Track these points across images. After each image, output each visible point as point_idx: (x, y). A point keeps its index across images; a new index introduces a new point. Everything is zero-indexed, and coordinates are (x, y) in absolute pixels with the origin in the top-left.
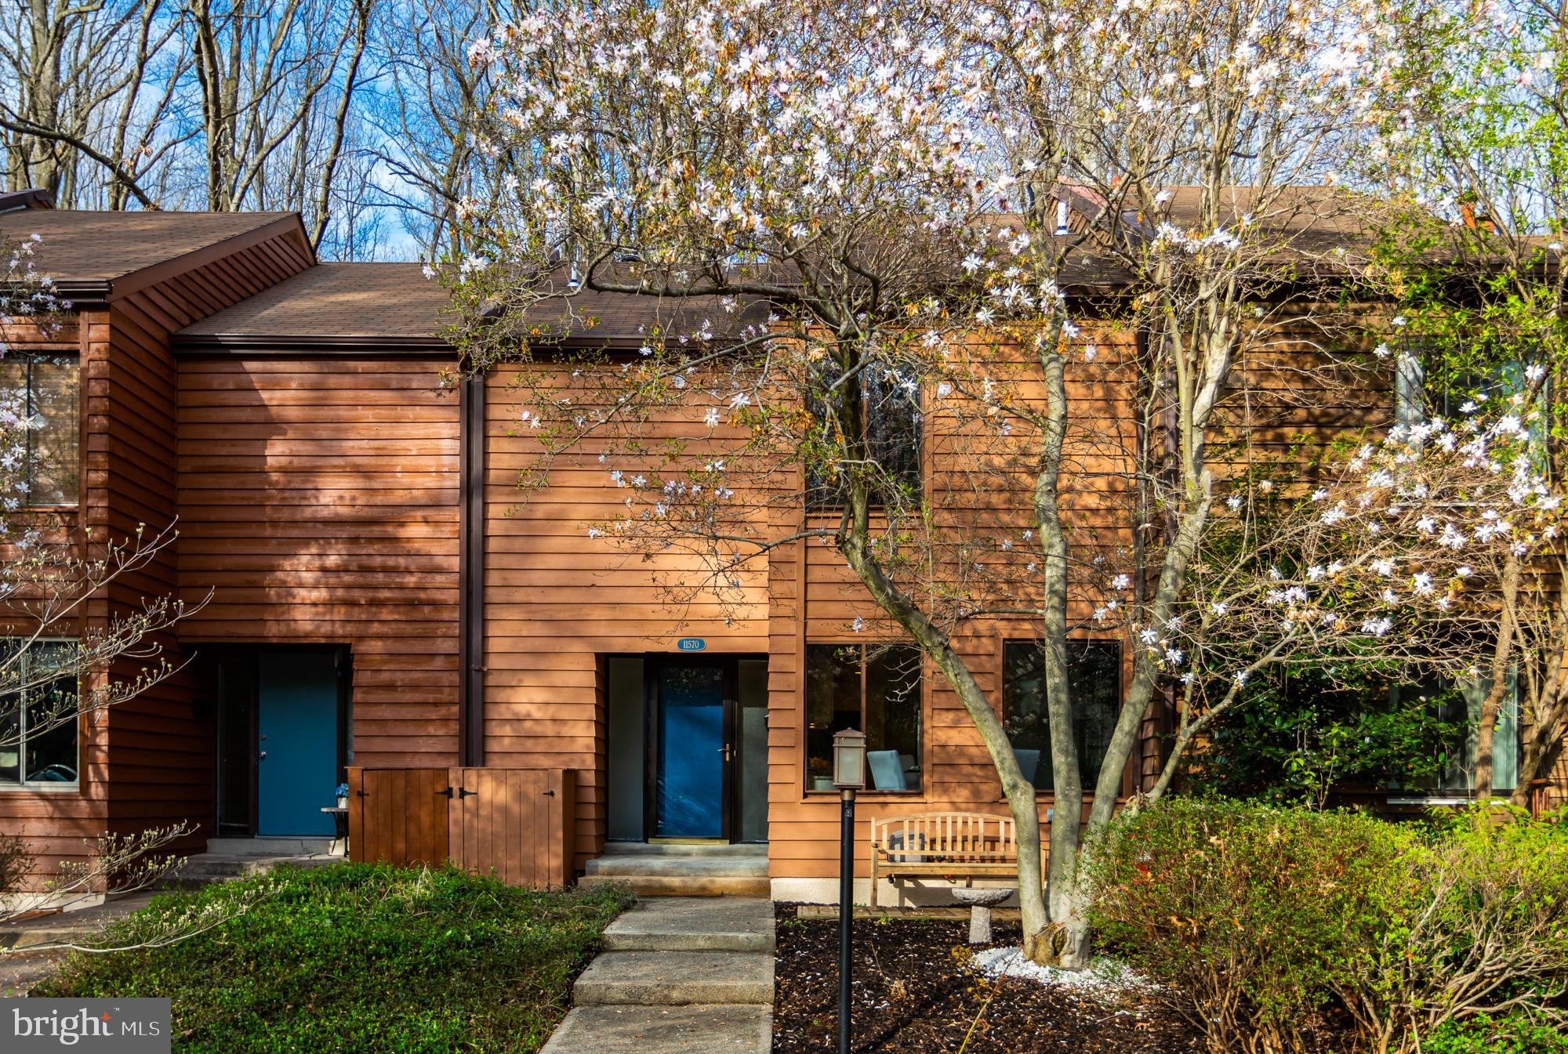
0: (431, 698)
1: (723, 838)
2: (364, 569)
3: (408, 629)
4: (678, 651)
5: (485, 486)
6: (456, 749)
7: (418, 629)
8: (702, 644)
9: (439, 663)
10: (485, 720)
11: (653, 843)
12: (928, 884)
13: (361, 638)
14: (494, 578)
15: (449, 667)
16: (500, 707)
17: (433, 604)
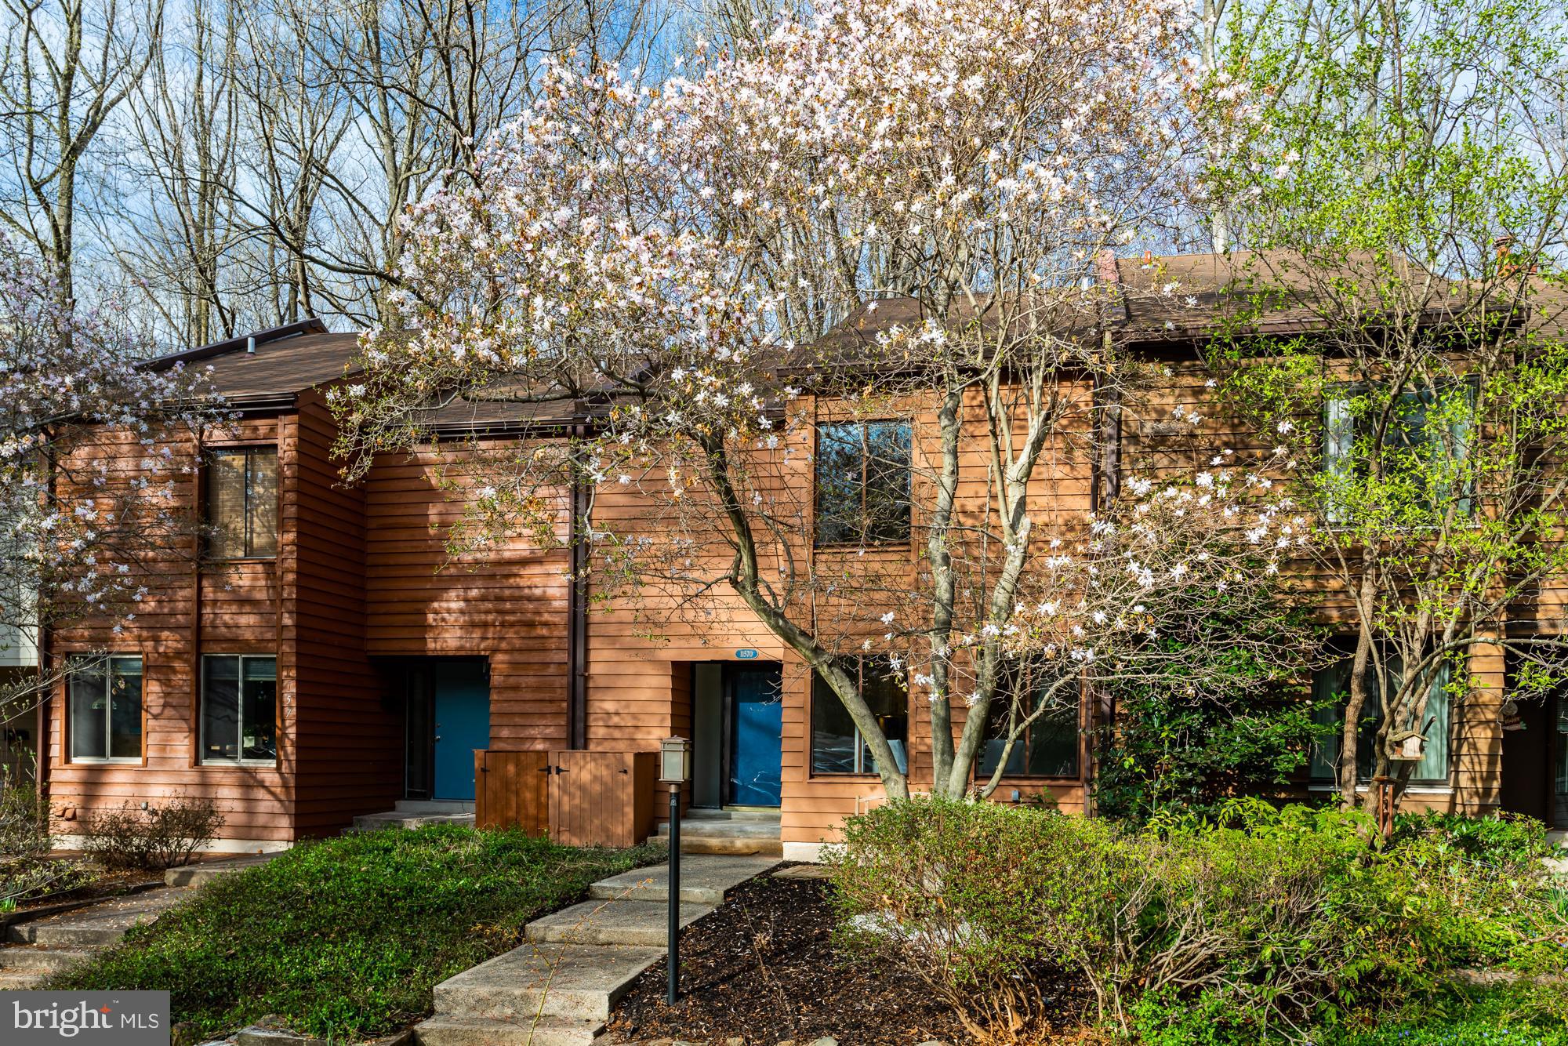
0: (547, 696)
2: (499, 599)
3: (531, 643)
4: (736, 659)
6: (564, 736)
7: (537, 644)
8: (755, 654)
9: (552, 670)
10: (587, 714)
11: (726, 810)
13: (495, 651)
14: (595, 605)
15: (560, 672)
16: (597, 704)
17: (546, 624)
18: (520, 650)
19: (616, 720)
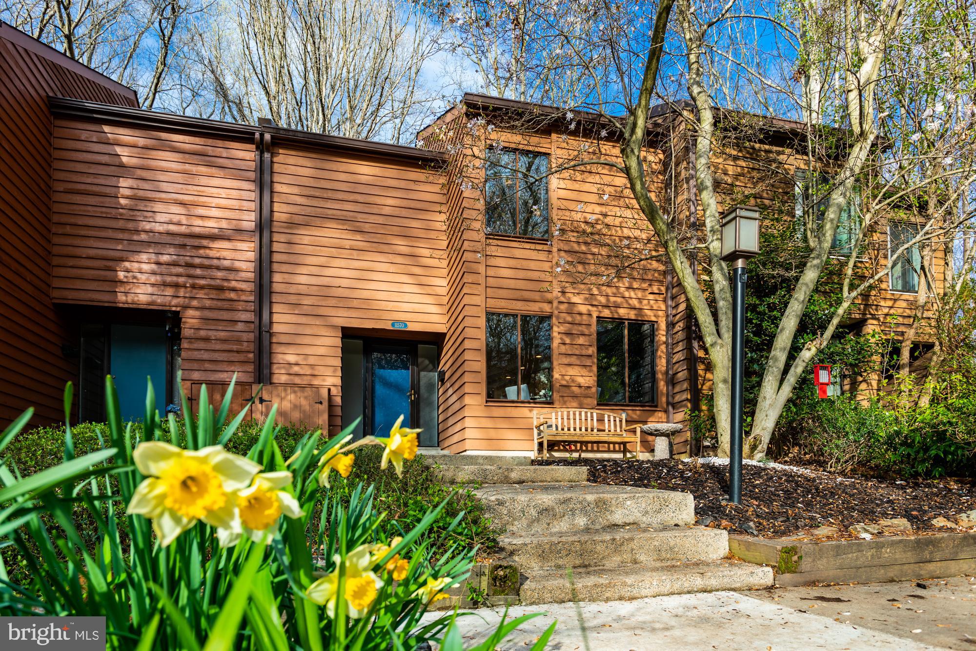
0: (235, 347)
2: (190, 265)
3: (219, 304)
4: (392, 328)
5: (272, 221)
7: (226, 305)
8: (406, 326)
9: (240, 326)
10: (271, 363)
12: (556, 454)
13: (186, 307)
14: (277, 277)
15: (247, 329)
16: (280, 356)
17: (234, 290)
18: (210, 309)
19: (296, 369)
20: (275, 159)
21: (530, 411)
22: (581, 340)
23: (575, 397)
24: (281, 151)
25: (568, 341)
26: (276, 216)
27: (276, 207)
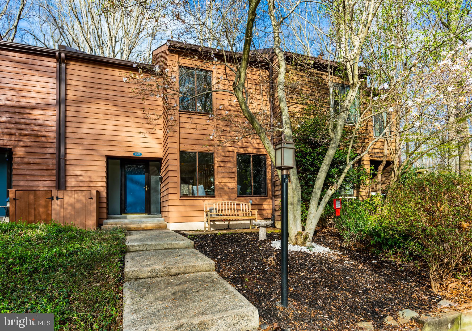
0: (45, 168)
1: (145, 213)
2: (17, 123)
3: (36, 144)
4: (133, 156)
5: (66, 100)
6: (54, 185)
7: (40, 144)
8: (141, 154)
9: (48, 156)
10: (66, 176)
11: (123, 215)
12: (217, 223)
13: (16, 146)
14: (69, 130)
15: (52, 157)
16: (71, 171)
17: (44, 136)
18: (30, 147)
19: (81, 178)
20: (68, 67)
21: (203, 201)
22: (229, 165)
23: (226, 193)
24: (71, 63)
25: (222, 165)
26: (69, 97)
27: (69, 92)
